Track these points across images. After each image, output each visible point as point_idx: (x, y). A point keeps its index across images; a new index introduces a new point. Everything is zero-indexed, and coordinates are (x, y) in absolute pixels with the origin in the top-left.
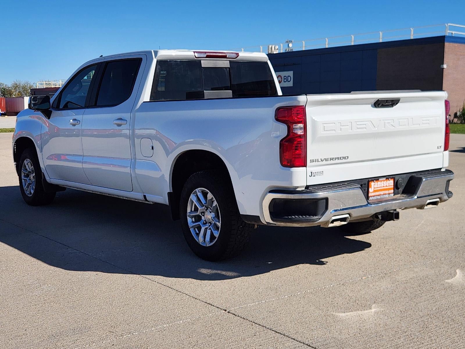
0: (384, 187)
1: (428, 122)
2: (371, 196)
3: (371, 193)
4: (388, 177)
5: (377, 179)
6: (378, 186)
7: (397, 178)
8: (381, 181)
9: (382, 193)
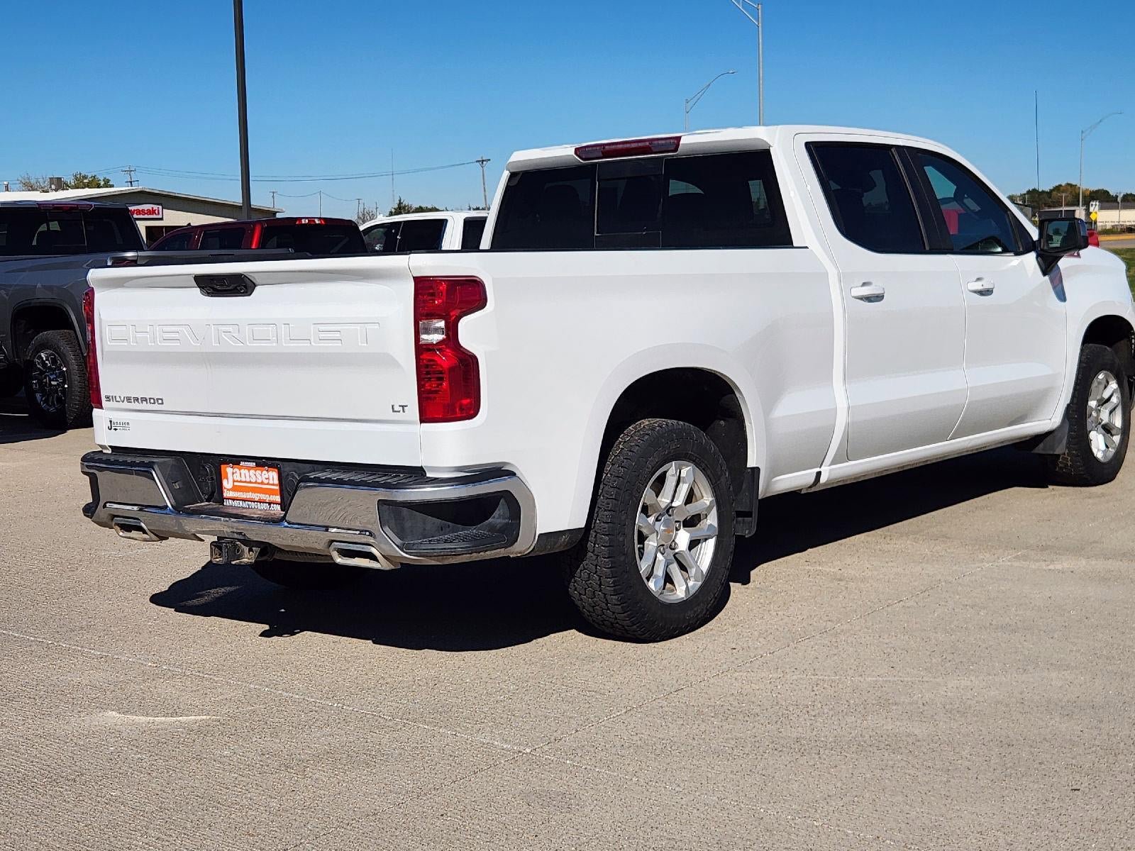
0: (256, 483)
1: (338, 335)
2: (228, 499)
3: (228, 490)
4: (263, 462)
5: (235, 460)
6: (243, 479)
7: (287, 468)
8: (243, 467)
9: (256, 496)
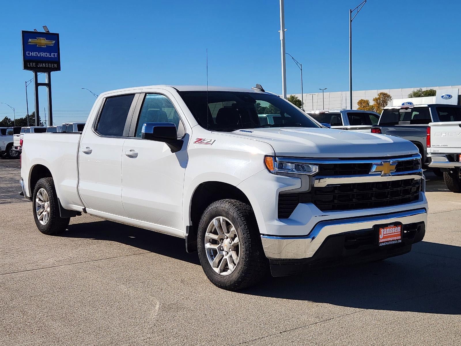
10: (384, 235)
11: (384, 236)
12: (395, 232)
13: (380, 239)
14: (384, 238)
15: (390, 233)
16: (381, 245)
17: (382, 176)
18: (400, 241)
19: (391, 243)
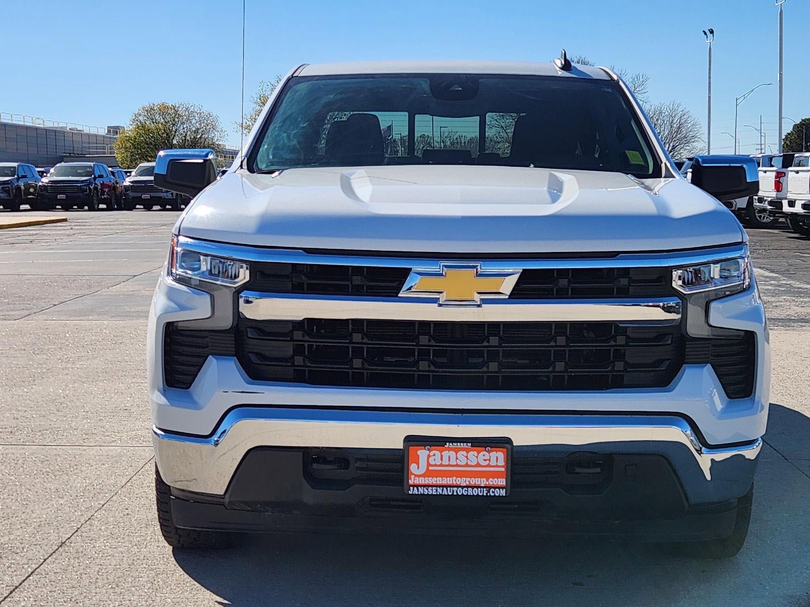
10: (429, 465)
11: (431, 468)
12: (478, 465)
13: (413, 477)
14: (428, 474)
15: (457, 465)
16: (413, 491)
17: (440, 305)
18: (503, 493)
19: (460, 492)
